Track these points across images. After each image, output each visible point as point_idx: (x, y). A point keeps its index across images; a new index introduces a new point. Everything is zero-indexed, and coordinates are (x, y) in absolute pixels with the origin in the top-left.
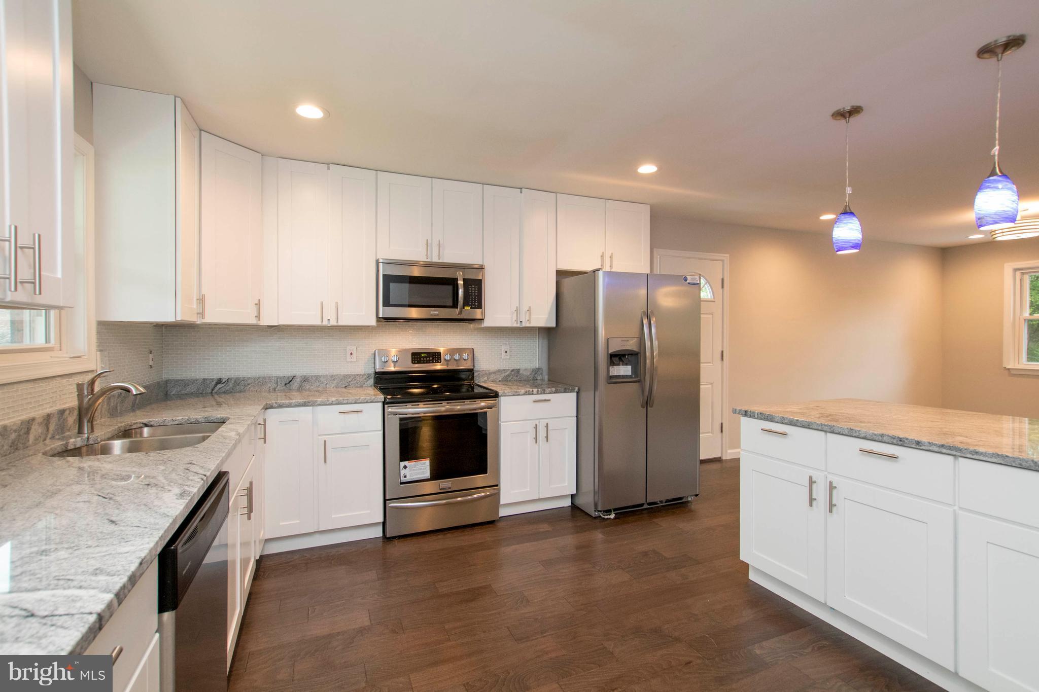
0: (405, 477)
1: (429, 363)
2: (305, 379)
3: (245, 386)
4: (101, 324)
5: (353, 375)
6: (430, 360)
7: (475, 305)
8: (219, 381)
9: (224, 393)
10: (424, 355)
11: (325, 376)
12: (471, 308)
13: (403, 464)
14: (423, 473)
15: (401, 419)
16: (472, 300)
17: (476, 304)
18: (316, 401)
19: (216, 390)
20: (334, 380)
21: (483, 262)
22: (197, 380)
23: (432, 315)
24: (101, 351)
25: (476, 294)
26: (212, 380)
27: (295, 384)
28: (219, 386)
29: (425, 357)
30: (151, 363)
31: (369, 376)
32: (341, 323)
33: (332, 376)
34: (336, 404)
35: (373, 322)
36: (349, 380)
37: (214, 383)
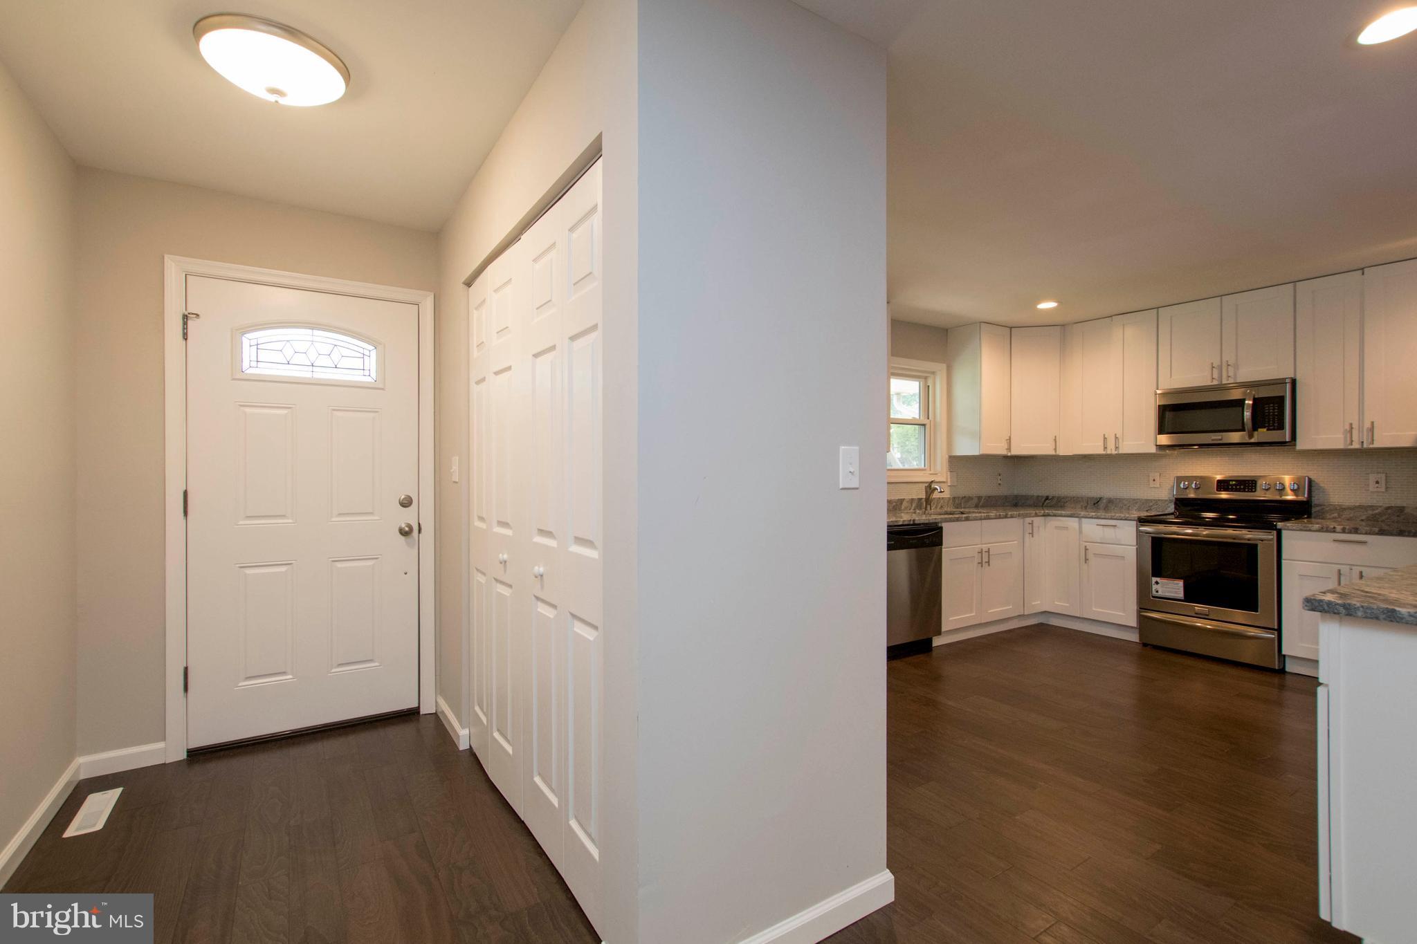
0: (1157, 592)
1: (1240, 491)
2: (1110, 501)
3: (1064, 503)
4: (950, 457)
5: (1154, 500)
6: (1240, 488)
7: (1273, 426)
8: (1047, 498)
9: (1051, 506)
10: (1234, 482)
11: (1127, 500)
12: (1268, 430)
13: (1154, 579)
14: (1176, 593)
15: (1152, 538)
16: (1269, 422)
17: (1276, 425)
18: (1080, 514)
19: (1045, 504)
20: (1136, 503)
21: (1295, 374)
22: (1033, 496)
23: (1213, 440)
24: (951, 472)
25: (1276, 413)
26: (1042, 497)
27: (1102, 505)
28: (1047, 501)
29: (1234, 485)
30: (1000, 482)
31: (1171, 501)
32: (1121, 451)
33: (1134, 500)
34: (1095, 518)
35: (1153, 450)
36: (1151, 504)
37: (1043, 499)
